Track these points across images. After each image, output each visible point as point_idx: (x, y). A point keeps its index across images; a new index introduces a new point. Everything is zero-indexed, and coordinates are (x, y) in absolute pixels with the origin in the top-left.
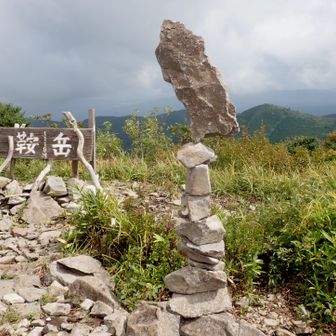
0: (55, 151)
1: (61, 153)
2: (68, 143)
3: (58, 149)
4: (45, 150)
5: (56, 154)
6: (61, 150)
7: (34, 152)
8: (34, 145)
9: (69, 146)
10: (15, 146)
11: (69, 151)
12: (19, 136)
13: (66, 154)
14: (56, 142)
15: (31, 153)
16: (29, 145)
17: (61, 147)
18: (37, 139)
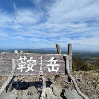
0: (49, 69)
1: (53, 70)
2: (57, 63)
3: (51, 67)
4: (41, 68)
5: (50, 71)
6: (53, 68)
7: (33, 70)
8: (33, 65)
9: (58, 65)
10: (17, 66)
11: (58, 68)
12: (21, 59)
13: (56, 71)
14: (49, 63)
15: (30, 71)
16: (29, 65)
17: (53, 66)
18: (35, 61)
